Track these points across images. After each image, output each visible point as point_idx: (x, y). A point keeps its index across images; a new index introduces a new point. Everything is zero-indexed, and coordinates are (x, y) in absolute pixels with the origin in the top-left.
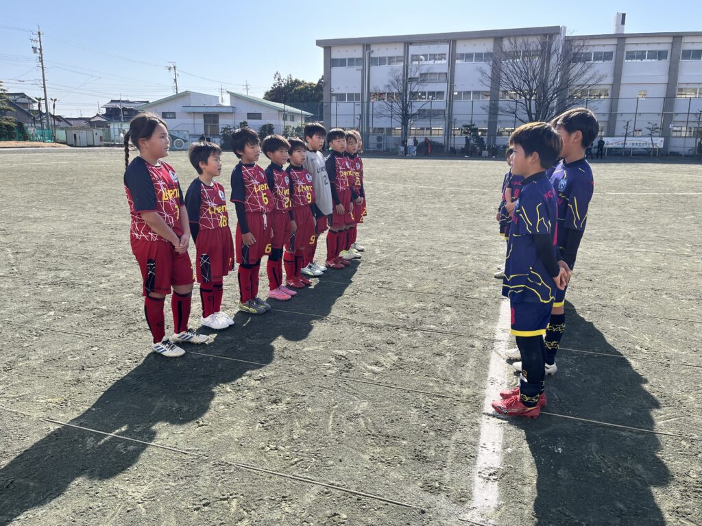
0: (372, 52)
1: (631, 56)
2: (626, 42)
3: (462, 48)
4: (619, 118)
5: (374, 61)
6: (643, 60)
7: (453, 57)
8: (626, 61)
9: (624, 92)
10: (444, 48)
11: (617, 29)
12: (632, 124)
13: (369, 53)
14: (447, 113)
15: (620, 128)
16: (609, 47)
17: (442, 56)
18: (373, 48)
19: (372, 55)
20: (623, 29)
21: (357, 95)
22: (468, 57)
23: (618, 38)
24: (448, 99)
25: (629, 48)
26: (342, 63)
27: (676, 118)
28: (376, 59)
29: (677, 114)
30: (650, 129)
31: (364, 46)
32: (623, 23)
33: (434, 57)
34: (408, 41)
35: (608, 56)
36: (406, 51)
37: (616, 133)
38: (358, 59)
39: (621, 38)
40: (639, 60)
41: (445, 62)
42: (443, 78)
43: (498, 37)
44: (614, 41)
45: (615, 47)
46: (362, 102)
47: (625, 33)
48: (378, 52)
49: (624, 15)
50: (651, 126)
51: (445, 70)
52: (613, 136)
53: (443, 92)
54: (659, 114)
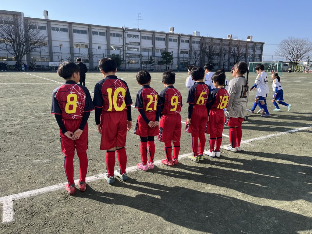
1: (54, 29)
2: (51, 23)
4: (54, 54)
6: (58, 31)
8: (53, 31)
9: (54, 44)
11: (45, 17)
12: (60, 57)
15: (55, 57)
16: (44, 24)
20: (48, 17)
23: (47, 21)
25: (52, 26)
27: (75, 55)
29: (75, 54)
32: (47, 15)
35: (44, 28)
37: (54, 60)
39: (49, 21)
40: (57, 31)
44: (46, 22)
45: (46, 24)
47: (49, 19)
49: (47, 12)
50: (68, 58)
52: (53, 62)
54: (69, 53)
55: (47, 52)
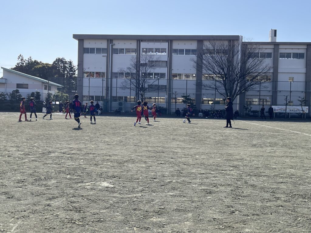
0: (114, 45)
1: (283, 56)
2: (279, 48)
3: (176, 46)
4: (279, 94)
5: (116, 51)
6: (289, 59)
7: (171, 51)
8: (281, 59)
9: (281, 77)
10: (165, 45)
11: (272, 39)
12: (288, 98)
13: (112, 46)
14: (168, 87)
15: (281, 98)
16: (269, 50)
17: (163, 50)
18: (115, 42)
19: (114, 47)
20: (276, 39)
21: (103, 73)
22: (181, 51)
23: (274, 45)
24: (168, 79)
25: (281, 51)
26: (92, 51)
28: (117, 49)
30: (300, 101)
31: (108, 40)
32: (275, 35)
33: (157, 50)
34: (139, 39)
35: (269, 55)
36: (139, 46)
37: (278, 103)
38: (103, 49)
39: (276, 45)
40: (286, 59)
41: (166, 54)
42: (164, 64)
43: (200, 40)
44: (272, 47)
45: (273, 50)
46: (107, 78)
47: (277, 42)
48: (118, 45)
49: (275, 31)
50: (300, 99)
51: (166, 59)
52: (276, 105)
53: (165, 74)
54: (302, 92)
55: (270, 91)
